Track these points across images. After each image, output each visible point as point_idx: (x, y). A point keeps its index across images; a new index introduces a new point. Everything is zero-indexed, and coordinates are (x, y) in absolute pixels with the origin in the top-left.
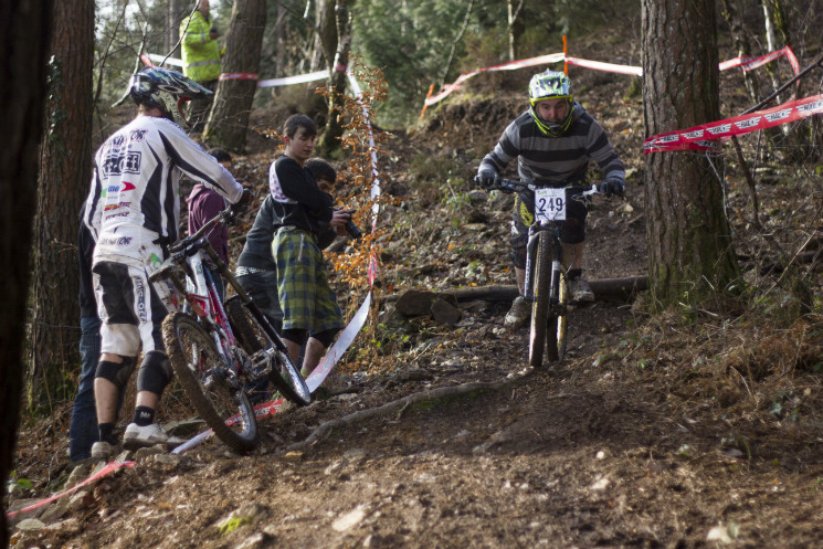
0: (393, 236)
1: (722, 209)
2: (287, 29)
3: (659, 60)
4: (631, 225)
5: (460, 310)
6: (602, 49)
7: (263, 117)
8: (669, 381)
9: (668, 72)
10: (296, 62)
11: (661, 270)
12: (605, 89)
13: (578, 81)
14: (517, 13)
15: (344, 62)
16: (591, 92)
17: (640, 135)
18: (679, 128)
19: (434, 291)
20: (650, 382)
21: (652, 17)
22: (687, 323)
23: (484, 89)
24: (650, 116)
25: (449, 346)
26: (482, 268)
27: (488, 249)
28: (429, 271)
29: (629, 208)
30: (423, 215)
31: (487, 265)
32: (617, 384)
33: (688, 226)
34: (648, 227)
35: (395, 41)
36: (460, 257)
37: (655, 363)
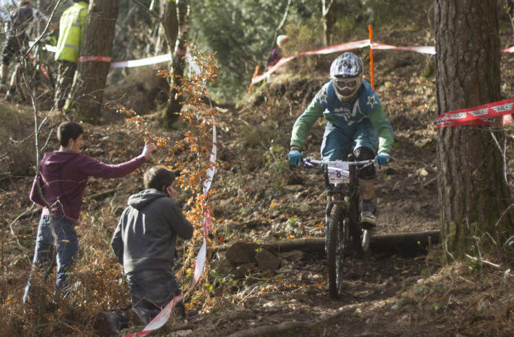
0: (224, 195)
1: (503, 176)
2: (136, 19)
3: (449, 48)
4: (426, 187)
5: (280, 258)
6: (402, 36)
7: (115, 93)
8: (457, 322)
9: (458, 58)
10: (143, 47)
11: (451, 228)
12: (404, 70)
13: (382, 63)
14: (329, 6)
15: (182, 48)
16: (393, 73)
17: (434, 110)
18: (467, 107)
19: (259, 242)
20: (441, 323)
21: (443, 12)
22: (473, 272)
23: (301, 70)
24: (442, 96)
25: (270, 290)
26: (300, 224)
27: (305, 207)
28: (254, 226)
29: (424, 172)
30: (249, 177)
31: (303, 220)
32: (412, 325)
33: (473, 190)
34: (440, 190)
35: (227, 28)
36: (281, 213)
37: (446, 307)
